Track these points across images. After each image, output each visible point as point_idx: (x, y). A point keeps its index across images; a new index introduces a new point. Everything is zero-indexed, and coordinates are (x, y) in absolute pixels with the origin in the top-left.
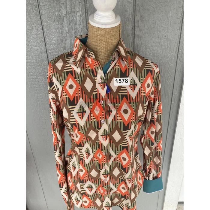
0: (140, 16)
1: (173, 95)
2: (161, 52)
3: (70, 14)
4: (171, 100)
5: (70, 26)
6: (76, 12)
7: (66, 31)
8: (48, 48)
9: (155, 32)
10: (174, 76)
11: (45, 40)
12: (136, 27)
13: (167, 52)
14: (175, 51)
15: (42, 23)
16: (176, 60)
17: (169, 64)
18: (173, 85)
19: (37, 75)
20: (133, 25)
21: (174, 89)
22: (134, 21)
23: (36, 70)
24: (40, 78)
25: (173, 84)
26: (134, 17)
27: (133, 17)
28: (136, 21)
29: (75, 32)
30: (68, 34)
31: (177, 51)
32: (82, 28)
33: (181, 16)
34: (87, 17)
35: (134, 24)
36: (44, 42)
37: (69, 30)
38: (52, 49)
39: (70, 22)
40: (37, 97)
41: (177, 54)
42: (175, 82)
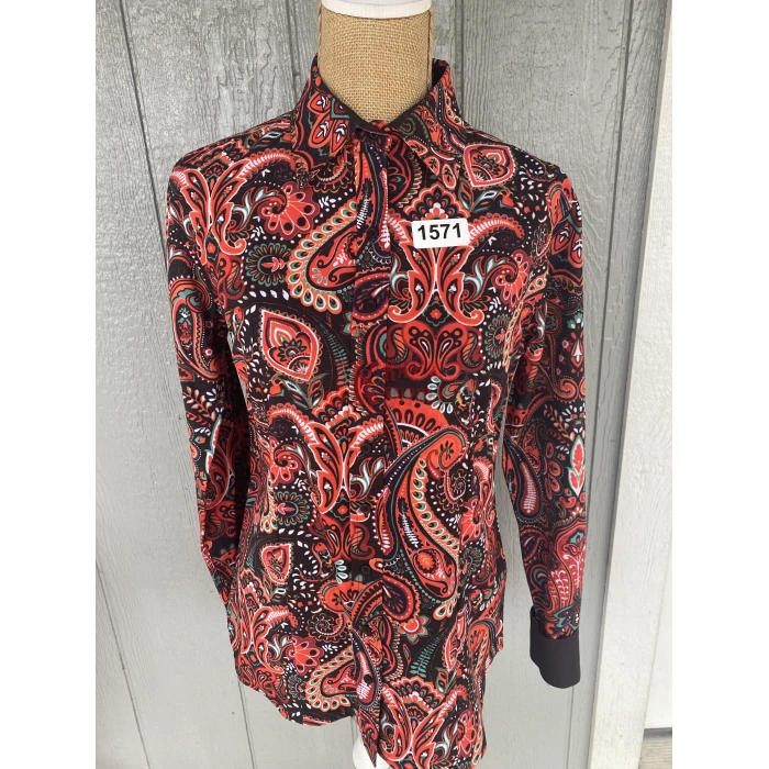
0: (479, 21)
1: (609, 311)
2: (557, 151)
3: (233, 15)
4: (600, 329)
5: (233, 63)
6: (253, 11)
7: (218, 78)
8: (152, 144)
9: (536, 80)
10: (608, 241)
11: (143, 113)
12: (468, 64)
13: (581, 151)
14: (606, 147)
15: (129, 50)
16: (613, 181)
17: (589, 196)
18: (605, 275)
19: (111, 244)
20: (457, 55)
21: (611, 287)
22: (459, 39)
23: (110, 225)
24: (124, 256)
25: (605, 269)
26: (459, 28)
27: (455, 25)
28: (466, 40)
29: (252, 84)
30: (225, 92)
31: (616, 145)
32: (276, 67)
33: (623, 23)
34: (293, 28)
35: (460, 54)
36: (138, 119)
37: (228, 76)
38: (167, 146)
39: (232, 47)
40: (111, 330)
41: (615, 158)
42: (612, 261)
